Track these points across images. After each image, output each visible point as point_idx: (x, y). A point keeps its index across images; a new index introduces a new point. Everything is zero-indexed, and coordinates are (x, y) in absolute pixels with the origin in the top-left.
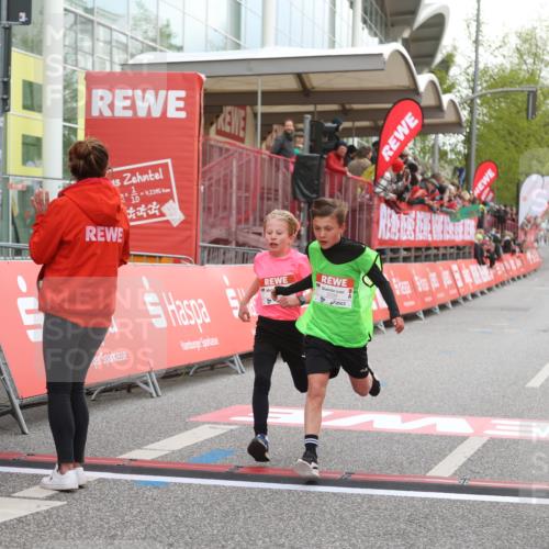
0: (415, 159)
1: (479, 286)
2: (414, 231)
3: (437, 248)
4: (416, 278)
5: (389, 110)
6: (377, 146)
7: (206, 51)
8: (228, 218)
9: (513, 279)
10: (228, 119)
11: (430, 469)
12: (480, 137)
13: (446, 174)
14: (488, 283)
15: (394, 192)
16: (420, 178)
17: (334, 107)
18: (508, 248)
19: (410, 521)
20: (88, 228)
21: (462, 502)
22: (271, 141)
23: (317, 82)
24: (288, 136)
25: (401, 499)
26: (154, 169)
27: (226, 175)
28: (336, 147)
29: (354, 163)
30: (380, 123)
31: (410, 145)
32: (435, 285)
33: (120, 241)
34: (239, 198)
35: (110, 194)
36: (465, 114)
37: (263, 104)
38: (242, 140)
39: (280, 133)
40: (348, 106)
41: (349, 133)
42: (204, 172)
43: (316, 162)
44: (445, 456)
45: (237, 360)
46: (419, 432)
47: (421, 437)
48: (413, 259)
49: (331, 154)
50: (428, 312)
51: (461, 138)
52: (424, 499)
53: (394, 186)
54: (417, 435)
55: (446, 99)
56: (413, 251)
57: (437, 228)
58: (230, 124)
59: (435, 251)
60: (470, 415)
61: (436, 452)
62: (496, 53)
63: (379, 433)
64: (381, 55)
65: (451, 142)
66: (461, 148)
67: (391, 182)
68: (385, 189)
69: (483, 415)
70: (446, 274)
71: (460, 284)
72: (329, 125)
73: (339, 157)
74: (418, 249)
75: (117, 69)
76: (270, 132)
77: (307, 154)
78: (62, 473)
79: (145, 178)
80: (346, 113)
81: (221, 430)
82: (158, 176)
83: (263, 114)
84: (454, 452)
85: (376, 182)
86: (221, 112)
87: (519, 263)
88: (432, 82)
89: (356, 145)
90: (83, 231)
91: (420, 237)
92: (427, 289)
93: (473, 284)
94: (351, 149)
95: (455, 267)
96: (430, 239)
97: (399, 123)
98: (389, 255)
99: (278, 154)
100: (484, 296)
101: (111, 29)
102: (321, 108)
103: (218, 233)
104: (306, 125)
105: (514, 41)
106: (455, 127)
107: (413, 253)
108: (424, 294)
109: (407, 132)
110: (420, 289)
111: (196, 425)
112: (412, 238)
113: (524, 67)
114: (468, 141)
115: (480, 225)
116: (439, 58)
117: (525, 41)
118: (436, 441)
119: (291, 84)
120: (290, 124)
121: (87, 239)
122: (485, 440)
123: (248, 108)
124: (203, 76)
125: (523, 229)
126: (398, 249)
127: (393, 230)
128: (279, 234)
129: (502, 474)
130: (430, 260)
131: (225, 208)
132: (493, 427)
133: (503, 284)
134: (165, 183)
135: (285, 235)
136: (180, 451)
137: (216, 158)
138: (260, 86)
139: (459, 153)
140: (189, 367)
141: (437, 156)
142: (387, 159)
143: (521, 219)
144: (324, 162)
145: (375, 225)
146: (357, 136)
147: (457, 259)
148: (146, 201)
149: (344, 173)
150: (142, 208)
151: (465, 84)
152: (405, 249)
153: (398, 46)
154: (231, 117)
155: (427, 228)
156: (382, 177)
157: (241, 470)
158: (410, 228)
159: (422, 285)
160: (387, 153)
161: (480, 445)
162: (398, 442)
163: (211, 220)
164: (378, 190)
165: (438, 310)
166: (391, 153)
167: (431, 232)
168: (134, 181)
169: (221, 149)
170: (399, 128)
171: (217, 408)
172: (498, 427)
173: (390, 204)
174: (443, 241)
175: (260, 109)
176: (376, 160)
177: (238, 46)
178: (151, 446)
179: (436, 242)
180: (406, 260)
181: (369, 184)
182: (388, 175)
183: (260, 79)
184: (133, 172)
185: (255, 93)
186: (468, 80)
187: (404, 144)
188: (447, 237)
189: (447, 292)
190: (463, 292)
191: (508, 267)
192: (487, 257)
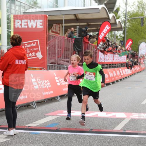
0: (109, 39)
1: (128, 75)
2: (109, 59)
3: (115, 64)
4: (109, 73)
5: (101, 24)
6: (98, 35)
7: (48, 8)
8: (55, 57)
9: (137, 73)
10: (55, 28)
12: (127, 32)
13: (118, 42)
14: (130, 74)
15: (103, 48)
16: (110, 44)
17: (85, 24)
18: (135, 64)
19: (109, 143)
20: (16, 60)
21: (124, 137)
22: (67, 34)
23: (80, 17)
24: (72, 32)
25: (106, 137)
26: (34, 43)
27: (54, 44)
28: (86, 36)
29: (91, 40)
30: (99, 28)
31: (108, 34)
32: (115, 75)
33: (25, 64)
34: (58, 51)
35: (22, 50)
36: (123, 25)
37: (65, 23)
38: (59, 34)
39: (70, 32)
40: (89, 23)
41: (90, 31)
42: (48, 43)
43: (80, 40)
44: (119, 124)
45: (59, 97)
46: (111, 117)
47: (112, 118)
48: (108, 67)
49: (85, 37)
50: (113, 83)
51: (122, 32)
52: (113, 136)
53: (103, 47)
54: (110, 118)
55: (117, 21)
56: (108, 65)
57: (115, 58)
58: (55, 29)
59: (115, 65)
60: (126, 112)
61: (116, 123)
62: (132, 7)
63: (100, 118)
64: (99, 8)
65: (119, 33)
66: (122, 35)
67: (102, 45)
68: (100, 47)
69: (129, 112)
70: (118, 72)
71: (122, 74)
72: (84, 29)
73: (87, 38)
74: (110, 65)
75: (22, 14)
76: (67, 31)
77: (78, 37)
78: (9, 131)
79: (31, 45)
80: (89, 26)
81: (54, 117)
82: (35, 45)
83: (65, 26)
84: (121, 123)
85: (98, 45)
86: (53, 26)
87: (139, 68)
88: (113, 16)
89: (92, 35)
90: (15, 61)
91: (110, 61)
92: (113, 76)
93: (126, 74)
94: (90, 36)
95: (120, 70)
96: (113, 62)
97: (104, 28)
99: (69, 38)
100: (129, 78)
101: (20, 2)
102: (81, 24)
103: (52, 61)
104: (77, 29)
105: (137, 4)
106: (120, 29)
107: (108, 66)
108: (112, 77)
109: (106, 31)
110: (111, 76)
111: (47, 116)
112: (108, 62)
113: (140, 11)
114: (124, 33)
115: (127, 57)
116: (115, 9)
117: (140, 3)
118: (116, 120)
119: (73, 17)
120: (73, 29)
121: (16, 64)
122: (130, 119)
123: (61, 25)
124: (47, 15)
125: (140, 58)
126: (104, 65)
127: (103, 59)
128: (75, 61)
129: (135, 129)
130: (113, 68)
131: (54, 54)
132: (132, 115)
133: (134, 74)
134: (37, 47)
135: (76, 61)
136: (43, 124)
137: (52, 39)
138: (64, 18)
139: (121, 36)
140: (45, 100)
141: (115, 37)
142: (101, 39)
143: (139, 55)
144: (83, 40)
145: (97, 58)
146: (92, 32)
147: (121, 67)
148: (32, 52)
149: (88, 43)
150: (30, 54)
151: (123, 16)
152: (106, 65)
153: (103, 6)
154: (56, 27)
155: (112, 58)
156: (99, 44)
157: (60, 129)
158: (108, 59)
159: (111, 75)
160: (101, 37)
161: (129, 121)
162: (105, 120)
163: (50, 57)
164: (98, 48)
165: (116, 82)
166: (102, 37)
167: (114, 60)
168: (28, 46)
169: (53, 36)
170: (104, 29)
171: (53, 111)
172: (133, 115)
173: (102, 52)
174: (117, 62)
175: (64, 25)
176: (98, 39)
177: (57, 7)
178: (34, 122)
179: (115, 62)
181: (96, 46)
182: (101, 43)
183: (64, 16)
184: (28, 44)
185: (62, 20)
186: (124, 15)
187: (106, 34)
188: (118, 61)
189: (118, 77)
190: (123, 77)
191: (136, 69)
192: (130, 66)
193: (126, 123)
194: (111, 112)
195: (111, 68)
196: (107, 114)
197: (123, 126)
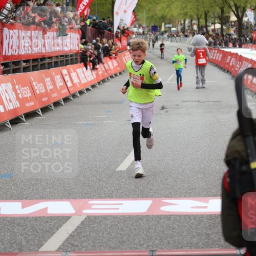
1: (85, 84)
2: (31, 46)
3: (50, 58)
4: (35, 84)
9: (111, 77)
11: (41, 245)
14: (91, 81)
32: (50, 87)
44: (54, 233)
46: (35, 216)
48: (31, 68)
50: (45, 109)
53: (14, 14)
54: (33, 217)
56: (31, 62)
60: (73, 198)
61: (46, 231)
67: (11, 11)
68: (6, 17)
69: (83, 198)
70: (58, 78)
71: (69, 84)
74: (35, 60)
84: (59, 230)
87: (116, 64)
91: (36, 50)
92: (44, 91)
93: (80, 83)
95: (65, 72)
96: (44, 51)
98: (13, 67)
100: (90, 92)
107: (31, 64)
108: (42, 95)
110: (38, 92)
112: (30, 52)
118: (47, 222)
122: (83, 218)
125: (117, 37)
126: (19, 62)
127: (14, 47)
129: (93, 246)
130: (45, 68)
132: (89, 207)
133: (103, 81)
143: (115, 29)
147: (66, 65)
159: (39, 88)
161: (80, 223)
162: (19, 225)
164: (1, 18)
165: (53, 108)
167: (44, 46)
172: (93, 207)
174: (54, 52)
179: (49, 53)
180: (26, 70)
182: (8, 6)
188: (57, 49)
189: (59, 92)
190: (72, 91)
191: (107, 68)
192: (90, 61)
193: (73, 229)
194: (36, 199)
195: (38, 70)
196: (23, 207)
197: (64, 239)
